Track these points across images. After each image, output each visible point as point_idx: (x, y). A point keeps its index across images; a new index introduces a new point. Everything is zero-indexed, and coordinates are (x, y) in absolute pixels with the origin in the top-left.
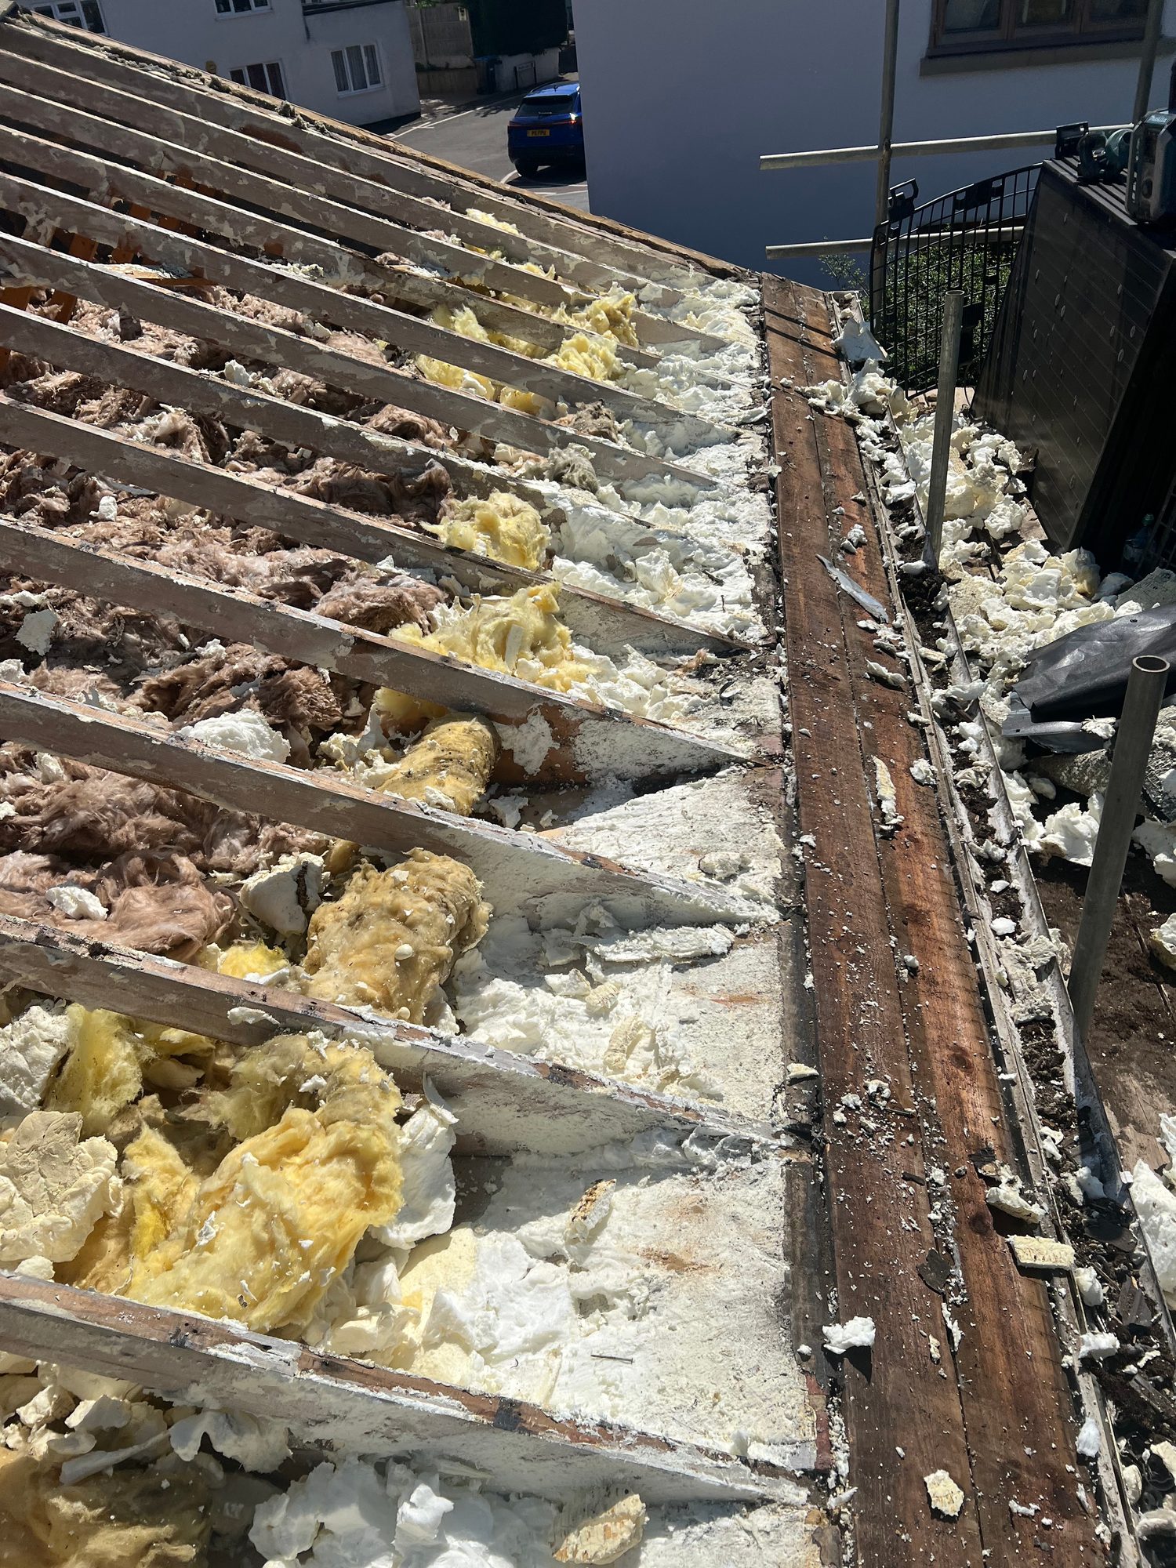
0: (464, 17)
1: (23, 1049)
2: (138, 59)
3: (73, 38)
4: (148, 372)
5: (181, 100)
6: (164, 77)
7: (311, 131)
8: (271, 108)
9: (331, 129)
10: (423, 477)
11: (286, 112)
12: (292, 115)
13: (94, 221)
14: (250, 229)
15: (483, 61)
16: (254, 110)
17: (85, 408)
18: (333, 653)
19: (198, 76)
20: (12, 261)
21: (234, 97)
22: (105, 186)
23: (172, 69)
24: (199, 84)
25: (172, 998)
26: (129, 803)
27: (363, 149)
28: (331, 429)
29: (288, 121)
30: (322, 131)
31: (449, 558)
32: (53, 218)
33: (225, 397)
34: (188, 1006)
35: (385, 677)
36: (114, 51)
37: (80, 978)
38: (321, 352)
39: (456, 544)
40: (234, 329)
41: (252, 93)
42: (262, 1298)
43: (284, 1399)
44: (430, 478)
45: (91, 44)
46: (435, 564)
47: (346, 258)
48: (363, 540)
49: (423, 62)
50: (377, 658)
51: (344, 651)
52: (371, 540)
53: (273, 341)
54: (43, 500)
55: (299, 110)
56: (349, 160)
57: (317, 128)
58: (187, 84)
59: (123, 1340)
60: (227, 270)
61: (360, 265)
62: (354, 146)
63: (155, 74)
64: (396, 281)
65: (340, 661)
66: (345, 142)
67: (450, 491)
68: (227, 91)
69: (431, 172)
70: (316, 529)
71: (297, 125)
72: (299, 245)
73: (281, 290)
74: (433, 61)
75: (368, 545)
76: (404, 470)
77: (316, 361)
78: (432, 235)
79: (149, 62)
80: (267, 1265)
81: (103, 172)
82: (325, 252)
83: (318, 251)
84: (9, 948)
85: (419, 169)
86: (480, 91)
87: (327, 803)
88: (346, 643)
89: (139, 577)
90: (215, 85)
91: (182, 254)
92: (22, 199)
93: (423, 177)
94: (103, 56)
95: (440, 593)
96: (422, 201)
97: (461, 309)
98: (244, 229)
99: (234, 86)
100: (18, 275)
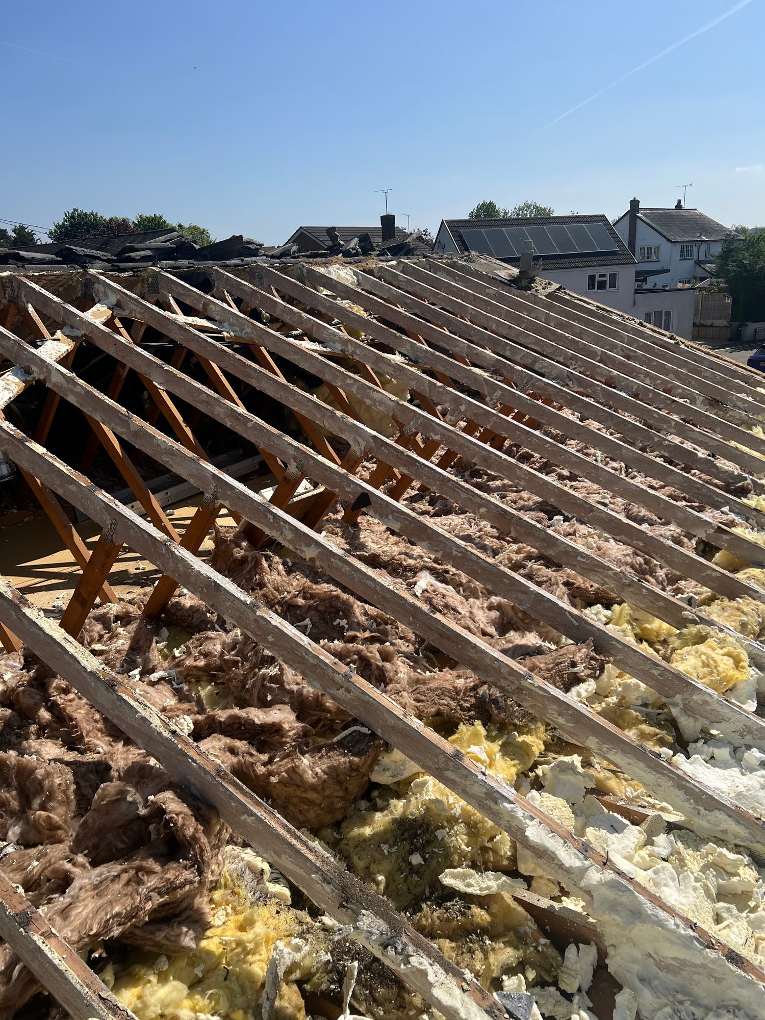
0: (728, 301)
1: (596, 615)
2: (608, 311)
3: (581, 300)
4: (626, 425)
5: (625, 328)
6: (619, 319)
7: (683, 346)
8: (665, 335)
9: (692, 347)
10: (740, 484)
11: (671, 338)
12: (674, 339)
13: (598, 370)
14: (659, 382)
15: (735, 324)
16: (658, 336)
17: (569, 442)
18: (706, 531)
19: (633, 320)
20: (571, 380)
21: (648, 329)
22: (599, 358)
23: (621, 316)
24: (634, 323)
25: (661, 604)
26: (623, 561)
27: (706, 356)
28: (701, 458)
29: (673, 342)
30: (688, 347)
31: (754, 513)
32: (581, 368)
33: (656, 439)
34: (666, 608)
35: (726, 545)
36: (597, 307)
37: (631, 589)
38: (694, 431)
39: (759, 508)
40: (657, 416)
41: (656, 329)
42: (704, 677)
43: (708, 707)
44: (743, 486)
45: (589, 304)
46: (747, 515)
47: (701, 398)
48: (716, 499)
49: (697, 322)
50: (725, 537)
51: (711, 531)
52: (719, 499)
53: (673, 423)
54: (559, 470)
55: (677, 338)
56: (701, 360)
57: (686, 346)
58: (628, 323)
59: (662, 669)
60: (651, 395)
61: (707, 402)
62: (703, 355)
63: (615, 317)
64: (724, 411)
65: (708, 535)
66: (698, 353)
67: (752, 492)
68: (645, 327)
69: (739, 369)
70: (696, 491)
71: (677, 344)
72: (680, 391)
73: (673, 406)
74: (704, 322)
75: (718, 501)
76: (730, 480)
77: (692, 435)
78: (743, 396)
79: (612, 312)
80: (706, 670)
81: (599, 353)
82: (692, 395)
83: (688, 394)
84: (610, 573)
85: (734, 368)
86: (730, 340)
87: (709, 572)
88: (713, 528)
89: (634, 488)
90: (640, 324)
91: (633, 387)
92: (571, 359)
93: (735, 371)
94: (594, 308)
95: (748, 525)
96: (736, 381)
97: (756, 426)
98: (655, 381)
99: (648, 325)
100: (571, 386)
